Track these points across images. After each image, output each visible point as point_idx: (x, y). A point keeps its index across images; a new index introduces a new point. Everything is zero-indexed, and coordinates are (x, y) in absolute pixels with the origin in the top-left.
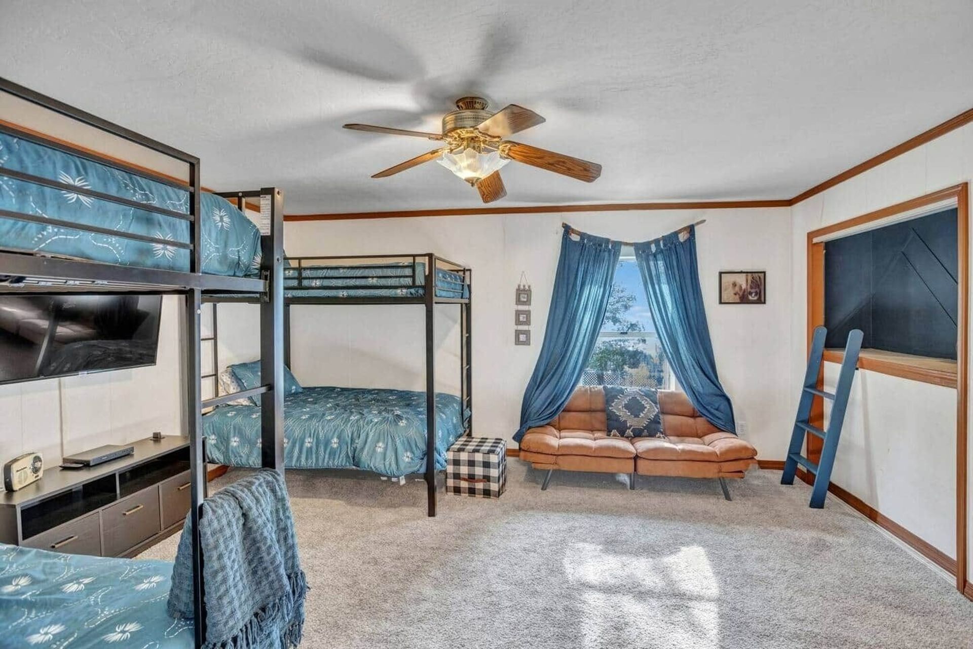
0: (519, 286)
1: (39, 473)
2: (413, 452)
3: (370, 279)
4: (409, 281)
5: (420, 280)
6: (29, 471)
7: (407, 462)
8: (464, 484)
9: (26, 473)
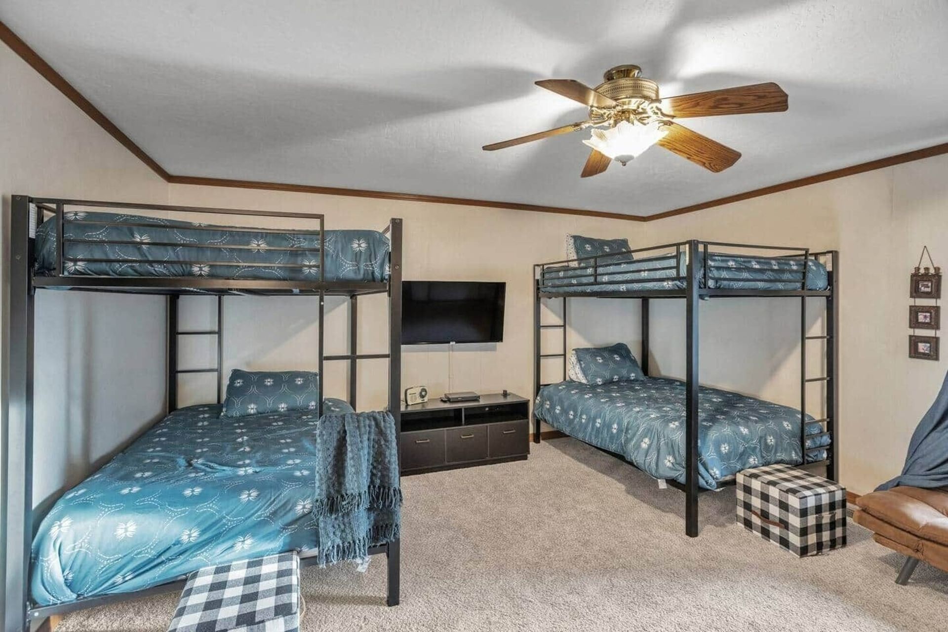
0: (918, 269)
1: (425, 399)
2: (675, 458)
3: (643, 272)
4: (673, 273)
5: (683, 273)
6: (418, 395)
7: (668, 467)
8: (756, 520)
9: (415, 396)
